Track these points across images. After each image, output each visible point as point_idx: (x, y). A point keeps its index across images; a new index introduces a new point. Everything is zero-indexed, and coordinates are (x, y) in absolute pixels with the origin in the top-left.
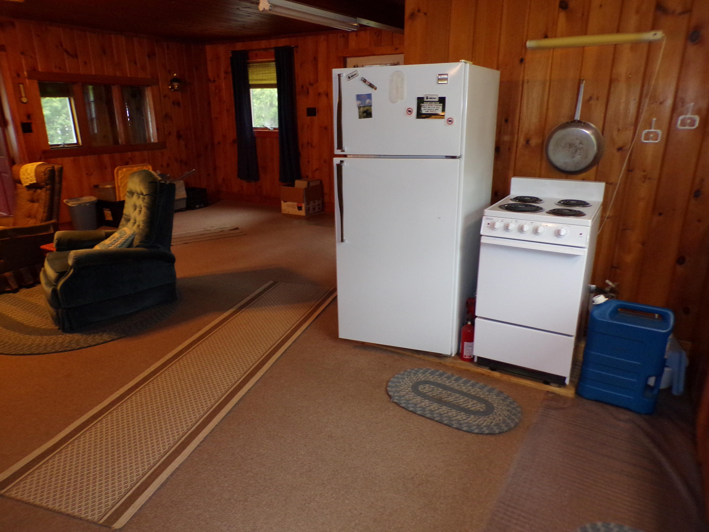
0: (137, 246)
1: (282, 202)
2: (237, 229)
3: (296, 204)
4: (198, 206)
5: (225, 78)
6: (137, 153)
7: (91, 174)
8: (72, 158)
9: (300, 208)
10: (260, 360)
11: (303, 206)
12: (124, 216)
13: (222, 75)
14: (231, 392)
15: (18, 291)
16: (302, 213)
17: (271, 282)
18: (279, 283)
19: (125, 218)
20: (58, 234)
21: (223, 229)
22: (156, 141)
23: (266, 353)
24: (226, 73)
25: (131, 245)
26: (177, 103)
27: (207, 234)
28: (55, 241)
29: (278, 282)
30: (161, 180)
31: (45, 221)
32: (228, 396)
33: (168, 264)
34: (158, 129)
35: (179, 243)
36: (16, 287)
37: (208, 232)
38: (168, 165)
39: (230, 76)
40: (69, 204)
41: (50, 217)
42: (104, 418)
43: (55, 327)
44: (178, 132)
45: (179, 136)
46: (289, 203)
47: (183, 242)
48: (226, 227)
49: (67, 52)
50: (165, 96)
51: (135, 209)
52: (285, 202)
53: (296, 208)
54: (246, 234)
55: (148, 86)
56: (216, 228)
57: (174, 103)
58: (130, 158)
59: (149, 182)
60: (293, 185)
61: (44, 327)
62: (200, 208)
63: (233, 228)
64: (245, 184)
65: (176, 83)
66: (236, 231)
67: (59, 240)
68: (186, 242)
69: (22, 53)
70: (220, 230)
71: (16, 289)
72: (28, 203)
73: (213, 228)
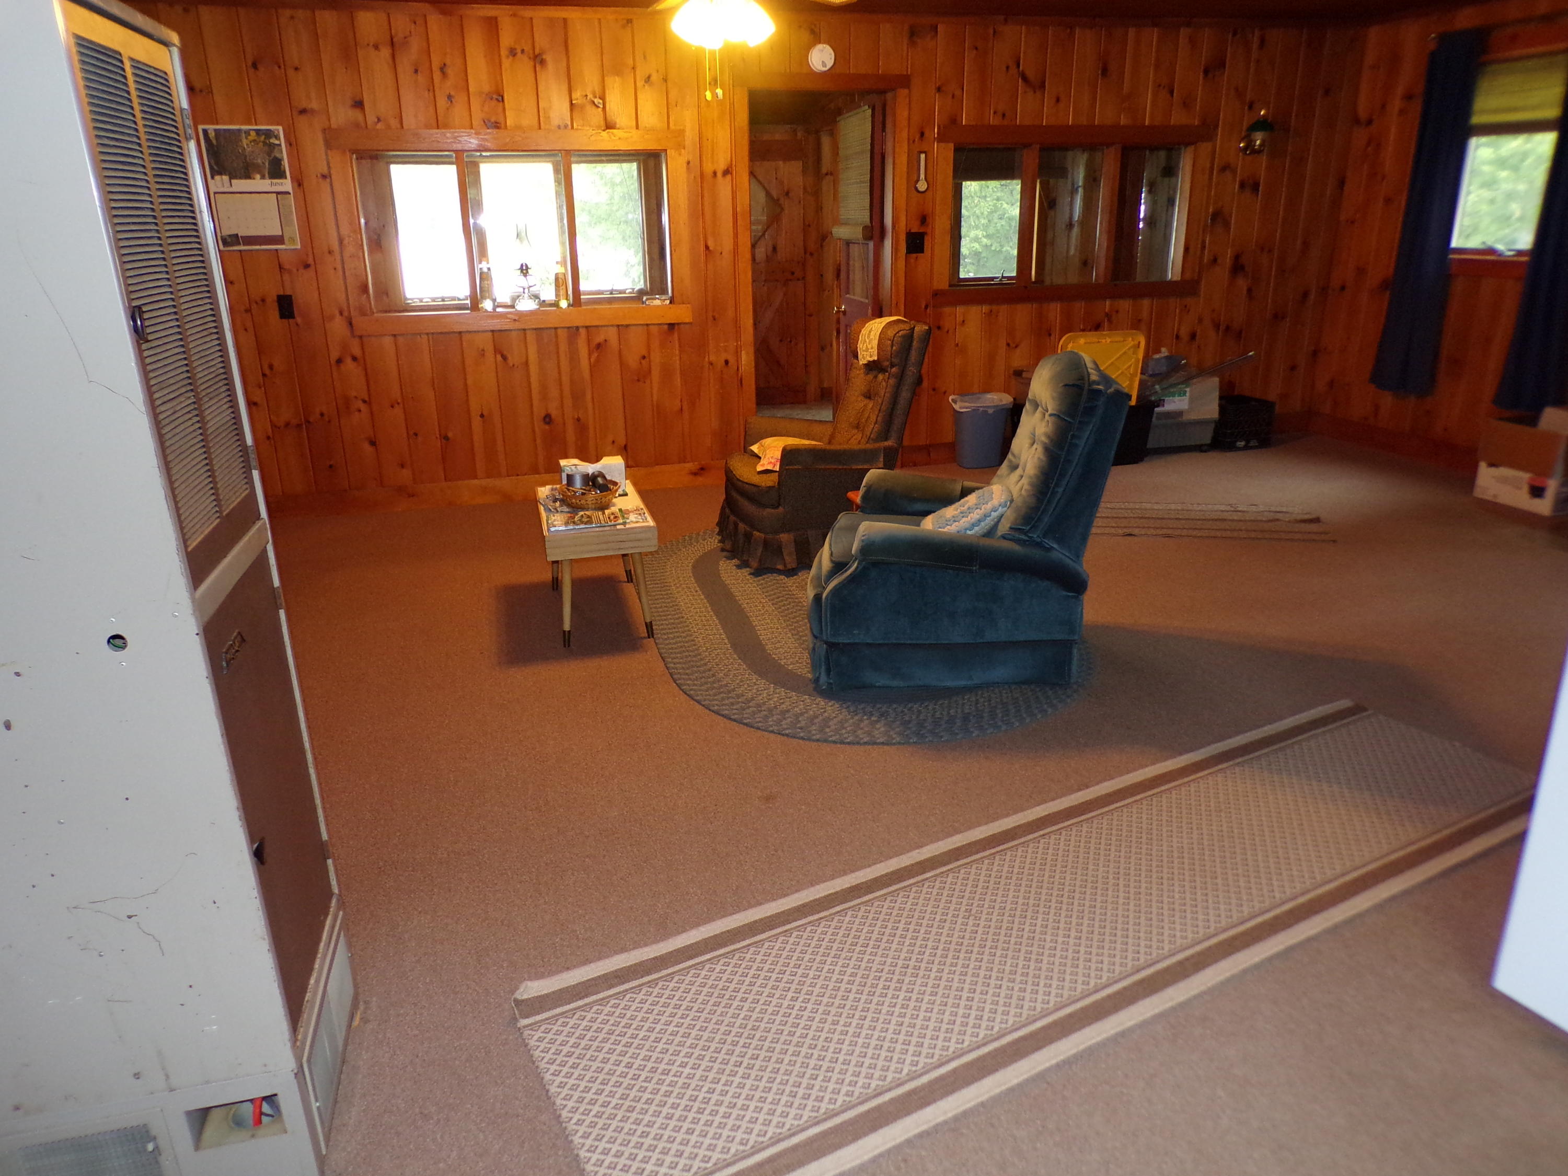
0: (1004, 537)
1: (1483, 466)
2: (1317, 520)
3: (1525, 476)
4: (1241, 444)
5: (1402, 112)
6: (1125, 305)
7: (1016, 347)
8: (985, 308)
9: (1537, 491)
10: (1198, 948)
11: (1552, 486)
12: (1010, 456)
13: (1396, 104)
14: (1070, 1016)
15: (796, 574)
16: (1544, 506)
17: (1345, 704)
18: (1369, 712)
19: (1010, 461)
20: (873, 474)
21: (1280, 516)
22: (1177, 278)
23: (1225, 930)
24: (1408, 97)
25: (990, 533)
26: (1251, 185)
27: (1233, 520)
28: (862, 490)
29: (1365, 710)
30: (1094, 382)
31: (876, 440)
32: (1055, 1023)
33: (1065, 593)
34: (1187, 249)
35: (1152, 531)
36: (794, 565)
37: (1235, 517)
38: (1193, 336)
39: (1417, 107)
40: (957, 407)
41: (884, 434)
42: (768, 939)
43: (808, 672)
44: (1237, 257)
45: (1237, 268)
46: (1504, 471)
47: (1165, 531)
48: (1290, 509)
49: (1025, 79)
50: (1224, 168)
51: (1032, 444)
52: (1492, 465)
53: (1526, 489)
54: (1334, 541)
55: (1187, 144)
56: (1261, 508)
57: (1242, 185)
58: (1107, 315)
59: (1066, 385)
60: (1533, 421)
61: (790, 667)
62: (1246, 448)
63: (1306, 517)
64: (1387, 400)
65: (1258, 133)
66: (1313, 527)
67: (869, 488)
68: (1170, 532)
69: (939, 89)
70: (1271, 516)
71: (793, 569)
72: (862, 398)
73: (1254, 508)
